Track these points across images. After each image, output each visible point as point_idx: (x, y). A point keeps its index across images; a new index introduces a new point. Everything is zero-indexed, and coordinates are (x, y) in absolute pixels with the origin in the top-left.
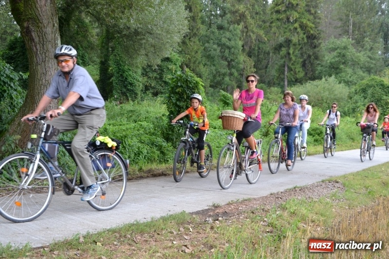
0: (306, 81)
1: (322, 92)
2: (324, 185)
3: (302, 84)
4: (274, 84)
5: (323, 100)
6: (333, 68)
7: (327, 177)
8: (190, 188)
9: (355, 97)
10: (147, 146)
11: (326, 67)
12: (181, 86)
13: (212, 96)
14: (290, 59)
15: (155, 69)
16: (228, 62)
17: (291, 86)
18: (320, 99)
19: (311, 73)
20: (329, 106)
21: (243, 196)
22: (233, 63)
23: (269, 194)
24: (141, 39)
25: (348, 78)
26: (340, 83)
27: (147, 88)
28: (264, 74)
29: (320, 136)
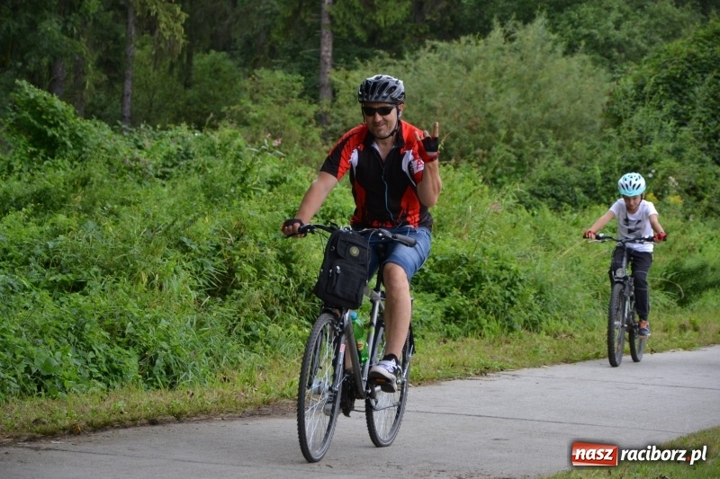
0: (420, 40)
1: (490, 90)
3: (400, 56)
4: (273, 52)
5: (492, 129)
9: (636, 118)
17: (351, 67)
18: (483, 124)
19: (444, 4)
20: (520, 157)
25: (607, 28)
26: (571, 50)
28: (228, 8)
29: (472, 296)
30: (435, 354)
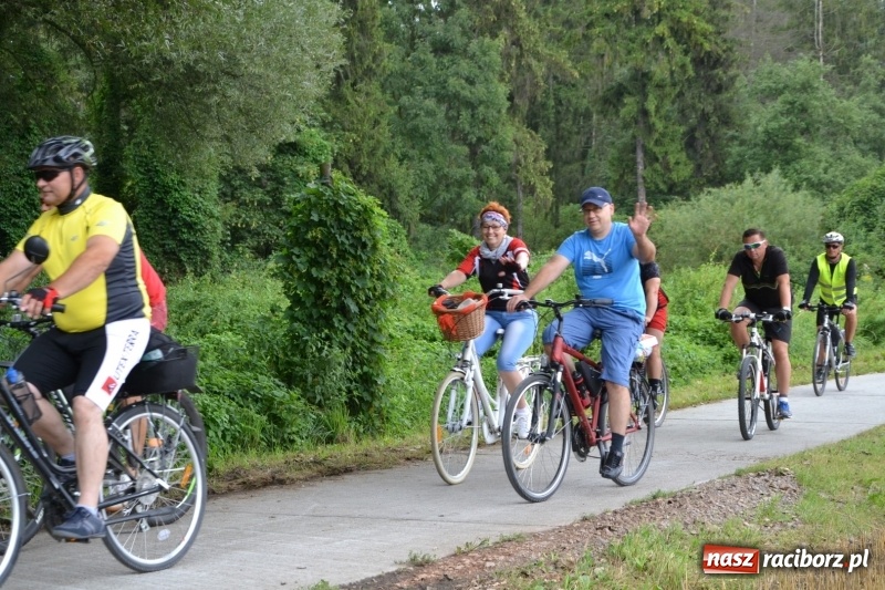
0: (700, 188)
1: (747, 217)
2: (740, 484)
3: (688, 199)
6: (776, 146)
7: (752, 462)
8: (350, 517)
10: (228, 402)
11: (756, 145)
12: (321, 223)
13: (429, 247)
14: (650, 129)
15: (258, 179)
16: (470, 145)
17: (657, 208)
19: (714, 165)
21: (501, 528)
22: (484, 147)
23: (579, 518)
24: (206, 94)
25: (819, 173)
26: (797, 188)
27: (236, 235)
28: (579, 177)
30: (718, 384)
